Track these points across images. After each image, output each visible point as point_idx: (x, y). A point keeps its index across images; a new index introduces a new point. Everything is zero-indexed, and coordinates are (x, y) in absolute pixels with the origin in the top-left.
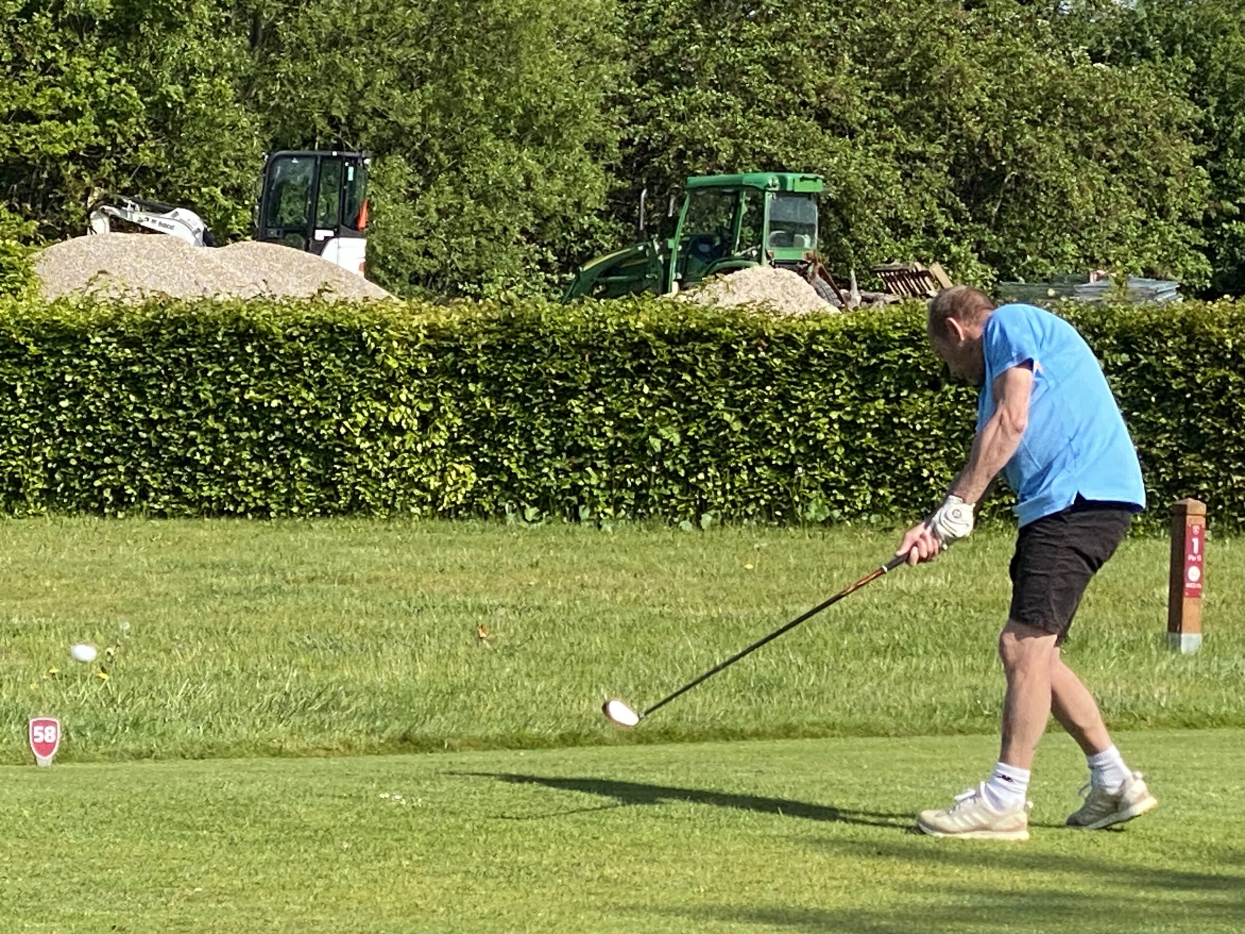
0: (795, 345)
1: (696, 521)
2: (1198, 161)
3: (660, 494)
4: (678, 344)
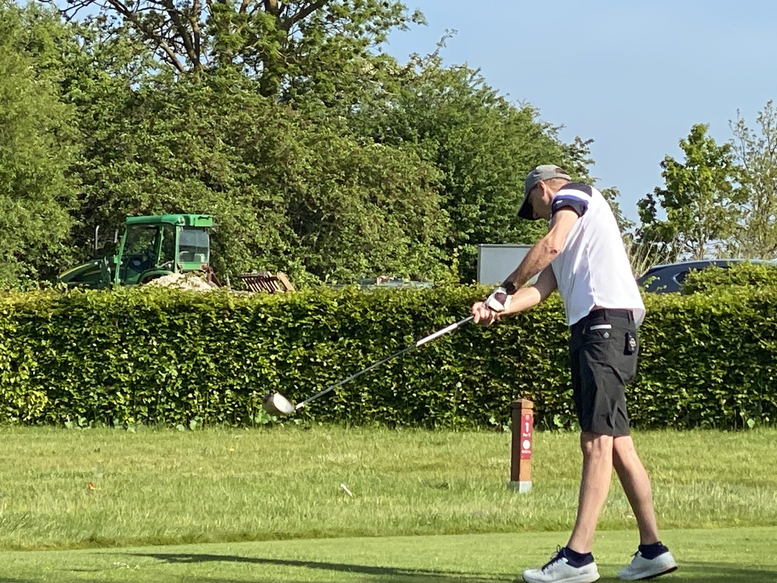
0: (247, 314)
1: (187, 425)
2: (443, 206)
3: (163, 409)
4: (174, 314)
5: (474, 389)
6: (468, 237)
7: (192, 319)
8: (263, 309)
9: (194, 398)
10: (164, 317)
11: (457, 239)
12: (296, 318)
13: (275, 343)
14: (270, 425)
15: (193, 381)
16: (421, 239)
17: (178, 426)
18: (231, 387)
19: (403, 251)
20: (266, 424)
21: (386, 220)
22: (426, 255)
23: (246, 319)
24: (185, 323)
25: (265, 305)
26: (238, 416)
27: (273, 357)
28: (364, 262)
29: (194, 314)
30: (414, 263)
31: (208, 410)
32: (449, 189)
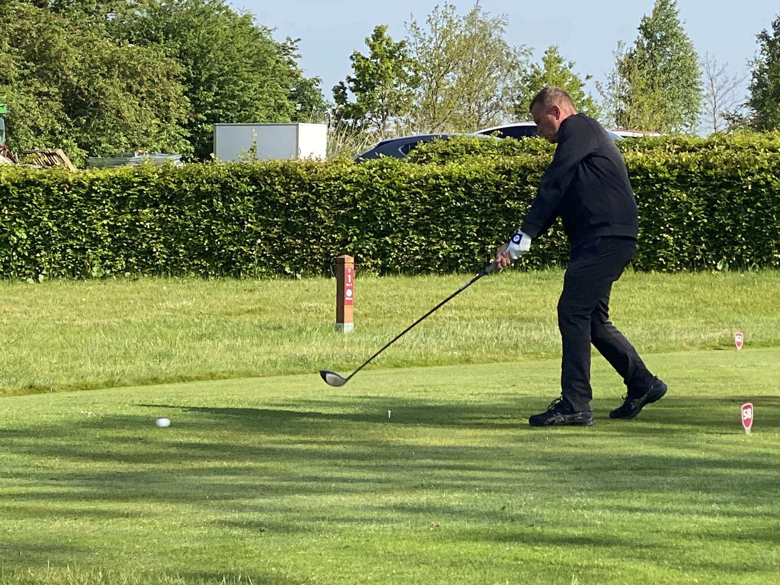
0: (83, 187)
1: (36, 278)
2: (185, 93)
3: (15, 265)
4: (22, 188)
5: (272, 245)
6: (205, 118)
7: (37, 192)
8: (97, 182)
9: (41, 256)
10: (15, 192)
11: (196, 119)
12: (124, 189)
13: (106, 210)
14: (104, 277)
15: (40, 243)
16: (168, 119)
17: (29, 280)
18: (71, 246)
19: (154, 130)
20: (102, 278)
21: (140, 105)
22: (172, 133)
23: (83, 191)
24: (32, 195)
25: (98, 179)
26: (78, 270)
27: (105, 222)
28: (124, 139)
29: (39, 188)
30: (162, 139)
31: (53, 265)
32: (189, 80)
